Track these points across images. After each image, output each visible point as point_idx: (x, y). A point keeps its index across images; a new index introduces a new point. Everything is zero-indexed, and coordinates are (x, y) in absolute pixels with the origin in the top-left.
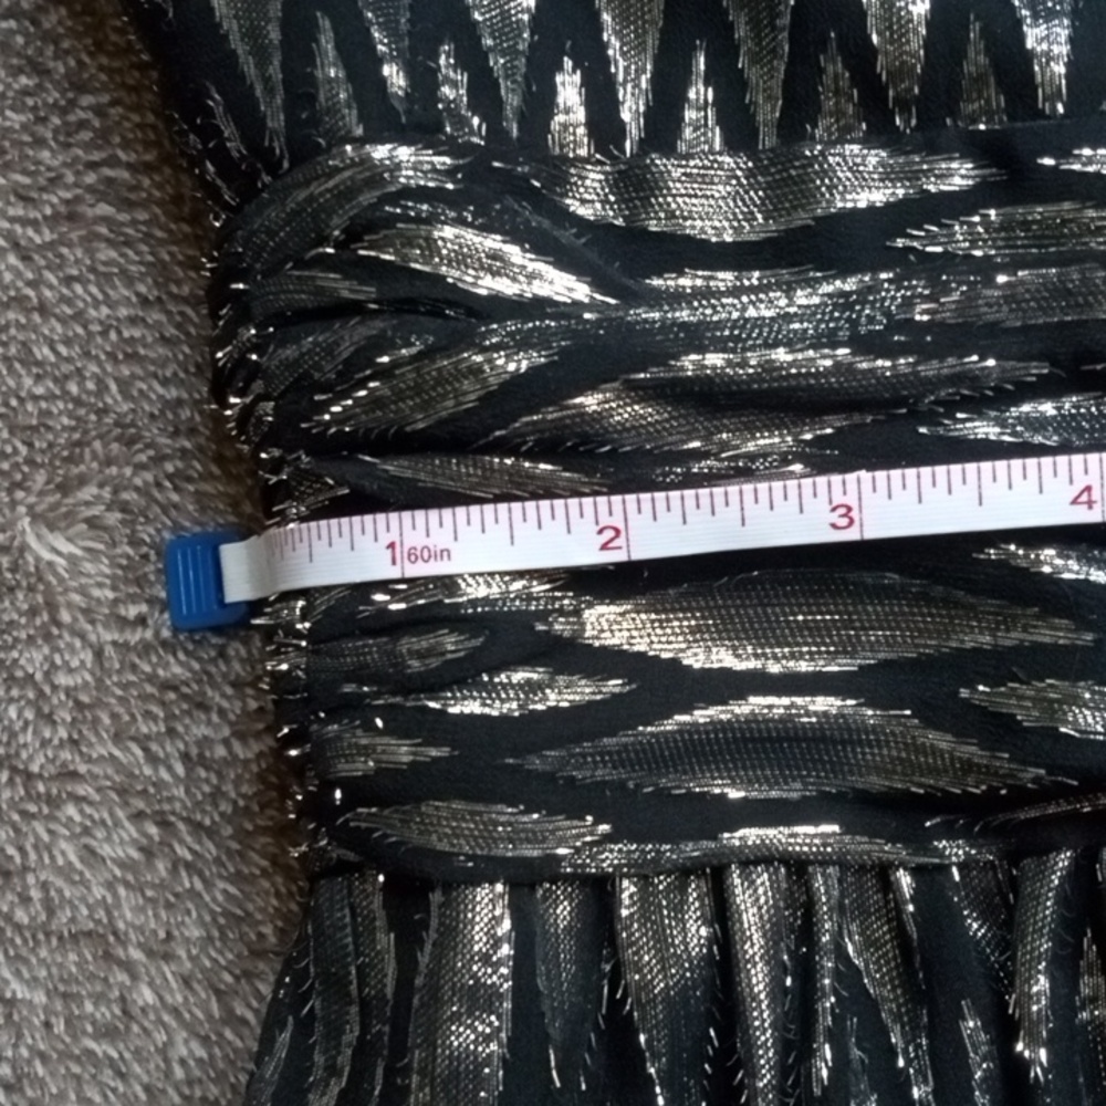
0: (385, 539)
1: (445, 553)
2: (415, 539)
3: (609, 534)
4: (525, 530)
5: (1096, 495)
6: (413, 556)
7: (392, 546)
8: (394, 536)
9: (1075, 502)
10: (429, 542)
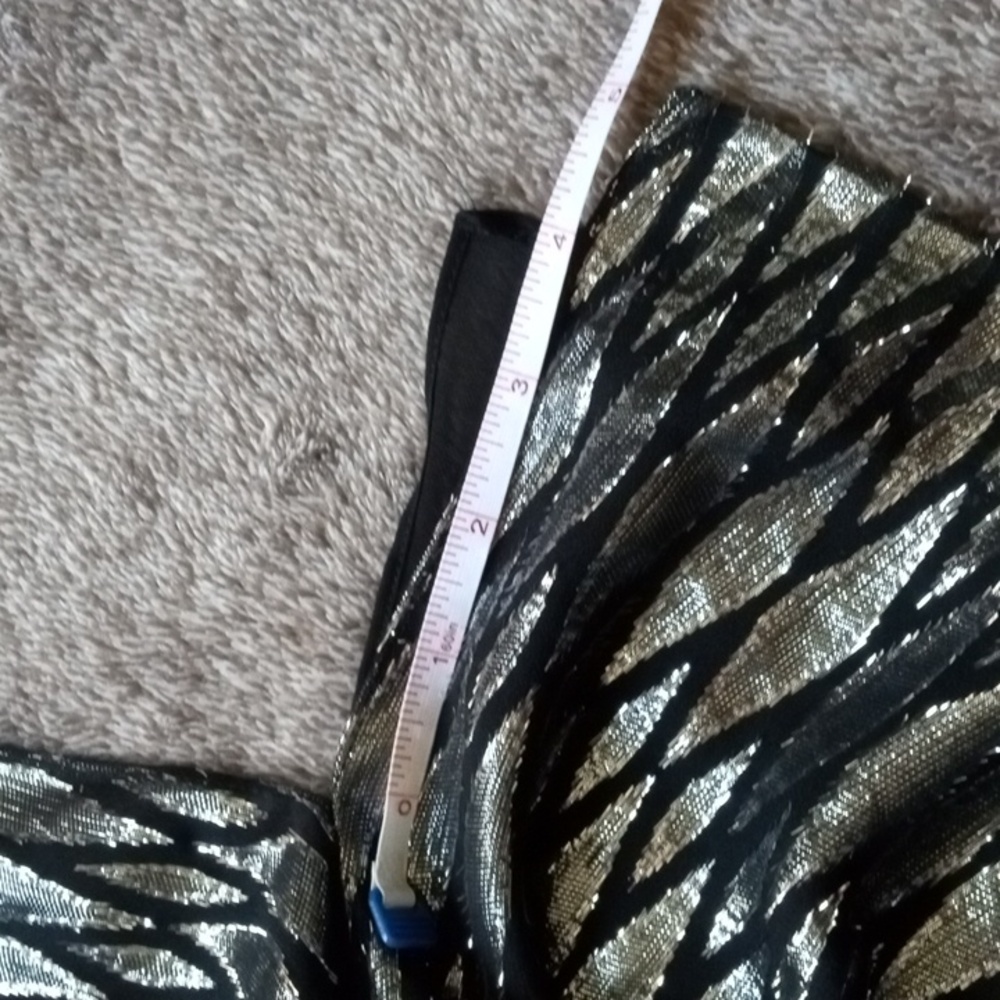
0: (430, 662)
1: (452, 627)
2: (437, 644)
3: (477, 527)
4: (456, 574)
5: (560, 234)
6: (446, 647)
7: (435, 660)
8: (430, 657)
9: (559, 247)
10: (442, 634)
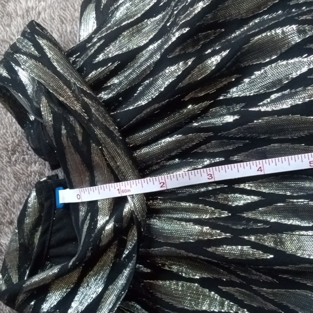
0: (117, 188)
1: (129, 190)
2: (123, 188)
3: (162, 184)
4: (145, 185)
5: (262, 169)
6: (123, 191)
8: (119, 188)
9: (258, 170)
10: (126, 188)
